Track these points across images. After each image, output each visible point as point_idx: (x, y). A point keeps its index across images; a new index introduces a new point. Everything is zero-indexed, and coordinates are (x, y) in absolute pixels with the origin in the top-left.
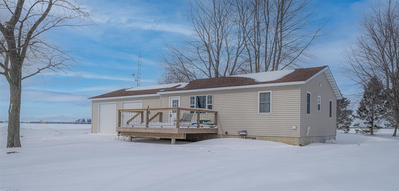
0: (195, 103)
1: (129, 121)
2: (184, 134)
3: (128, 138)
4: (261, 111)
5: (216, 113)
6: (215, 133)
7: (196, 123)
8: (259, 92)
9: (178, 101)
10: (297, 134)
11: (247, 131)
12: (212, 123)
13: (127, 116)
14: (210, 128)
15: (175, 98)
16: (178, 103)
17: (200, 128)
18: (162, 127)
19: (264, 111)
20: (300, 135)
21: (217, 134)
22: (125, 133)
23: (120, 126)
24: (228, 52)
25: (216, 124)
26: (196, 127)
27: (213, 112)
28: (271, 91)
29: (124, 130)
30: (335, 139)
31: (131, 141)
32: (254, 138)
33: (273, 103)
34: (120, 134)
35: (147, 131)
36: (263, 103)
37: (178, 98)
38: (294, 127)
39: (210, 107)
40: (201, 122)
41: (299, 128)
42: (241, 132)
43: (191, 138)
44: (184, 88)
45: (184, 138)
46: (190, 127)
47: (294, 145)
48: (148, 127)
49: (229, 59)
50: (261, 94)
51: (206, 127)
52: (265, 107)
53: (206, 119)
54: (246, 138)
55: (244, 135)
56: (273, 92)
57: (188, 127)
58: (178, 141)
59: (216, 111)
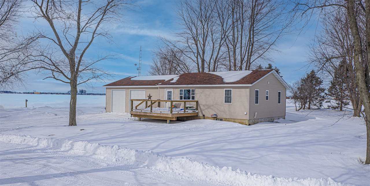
0: (183, 94)
1: (137, 106)
2: (175, 117)
3: (137, 118)
4: (226, 102)
5: (197, 102)
6: (196, 115)
7: (183, 109)
8: (225, 89)
9: (171, 92)
10: (247, 117)
11: (217, 115)
12: (195, 108)
13: (136, 103)
14: (192, 112)
15: (169, 90)
16: (171, 93)
17: (186, 112)
18: (161, 112)
19: (228, 102)
20: (249, 118)
21: (197, 116)
22: (135, 115)
23: (132, 110)
24: (213, 42)
25: (197, 109)
26: (183, 112)
27: (195, 101)
28: (232, 89)
29: (136, 113)
30: (285, 119)
31: (140, 120)
32: (221, 120)
33: (233, 97)
34: (132, 116)
35: (151, 115)
36: (227, 97)
37: (172, 90)
38: (245, 113)
39: (193, 98)
40: (187, 108)
41: (248, 114)
42: (213, 115)
43: (180, 119)
44: (175, 83)
45: (175, 119)
46: (179, 113)
47: (245, 124)
48: (152, 112)
49: (213, 48)
50: (226, 90)
51: (190, 111)
52: (228, 99)
53: (190, 106)
54: (216, 120)
55: (216, 118)
56: (233, 90)
57: (178, 112)
58: (171, 122)
59: (197, 100)
